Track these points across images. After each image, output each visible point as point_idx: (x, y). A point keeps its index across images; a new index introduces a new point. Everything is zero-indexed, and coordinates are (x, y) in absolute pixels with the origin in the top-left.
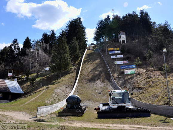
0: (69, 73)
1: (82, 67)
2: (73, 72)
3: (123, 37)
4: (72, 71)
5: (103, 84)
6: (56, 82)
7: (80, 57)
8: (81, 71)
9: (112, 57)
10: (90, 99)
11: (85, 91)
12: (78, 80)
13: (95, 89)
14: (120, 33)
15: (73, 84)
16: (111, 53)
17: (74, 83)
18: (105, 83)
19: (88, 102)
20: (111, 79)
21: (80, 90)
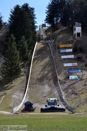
0: (19, 77)
1: (32, 70)
2: (24, 75)
3: (78, 29)
4: (21, 74)
5: (50, 88)
6: (8, 86)
7: (29, 58)
8: (31, 74)
9: (63, 57)
10: (38, 102)
11: (35, 95)
12: (29, 85)
13: (43, 93)
14: (75, 24)
15: (24, 89)
16: (62, 52)
17: (25, 87)
18: (52, 87)
19: (37, 104)
20: (57, 84)
21: (30, 94)
